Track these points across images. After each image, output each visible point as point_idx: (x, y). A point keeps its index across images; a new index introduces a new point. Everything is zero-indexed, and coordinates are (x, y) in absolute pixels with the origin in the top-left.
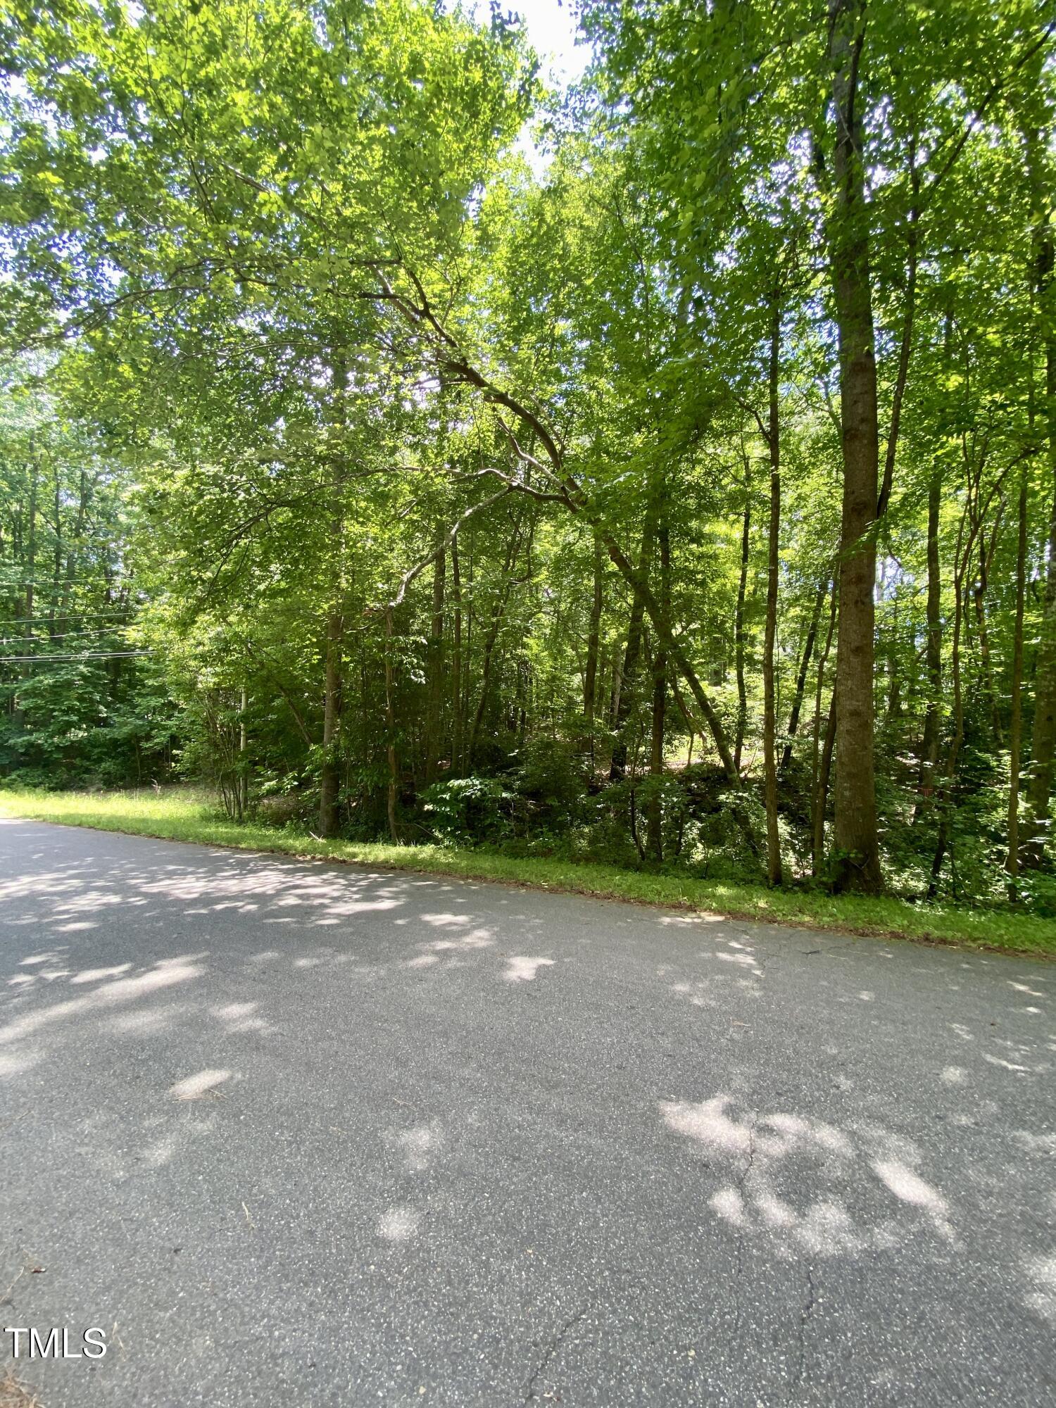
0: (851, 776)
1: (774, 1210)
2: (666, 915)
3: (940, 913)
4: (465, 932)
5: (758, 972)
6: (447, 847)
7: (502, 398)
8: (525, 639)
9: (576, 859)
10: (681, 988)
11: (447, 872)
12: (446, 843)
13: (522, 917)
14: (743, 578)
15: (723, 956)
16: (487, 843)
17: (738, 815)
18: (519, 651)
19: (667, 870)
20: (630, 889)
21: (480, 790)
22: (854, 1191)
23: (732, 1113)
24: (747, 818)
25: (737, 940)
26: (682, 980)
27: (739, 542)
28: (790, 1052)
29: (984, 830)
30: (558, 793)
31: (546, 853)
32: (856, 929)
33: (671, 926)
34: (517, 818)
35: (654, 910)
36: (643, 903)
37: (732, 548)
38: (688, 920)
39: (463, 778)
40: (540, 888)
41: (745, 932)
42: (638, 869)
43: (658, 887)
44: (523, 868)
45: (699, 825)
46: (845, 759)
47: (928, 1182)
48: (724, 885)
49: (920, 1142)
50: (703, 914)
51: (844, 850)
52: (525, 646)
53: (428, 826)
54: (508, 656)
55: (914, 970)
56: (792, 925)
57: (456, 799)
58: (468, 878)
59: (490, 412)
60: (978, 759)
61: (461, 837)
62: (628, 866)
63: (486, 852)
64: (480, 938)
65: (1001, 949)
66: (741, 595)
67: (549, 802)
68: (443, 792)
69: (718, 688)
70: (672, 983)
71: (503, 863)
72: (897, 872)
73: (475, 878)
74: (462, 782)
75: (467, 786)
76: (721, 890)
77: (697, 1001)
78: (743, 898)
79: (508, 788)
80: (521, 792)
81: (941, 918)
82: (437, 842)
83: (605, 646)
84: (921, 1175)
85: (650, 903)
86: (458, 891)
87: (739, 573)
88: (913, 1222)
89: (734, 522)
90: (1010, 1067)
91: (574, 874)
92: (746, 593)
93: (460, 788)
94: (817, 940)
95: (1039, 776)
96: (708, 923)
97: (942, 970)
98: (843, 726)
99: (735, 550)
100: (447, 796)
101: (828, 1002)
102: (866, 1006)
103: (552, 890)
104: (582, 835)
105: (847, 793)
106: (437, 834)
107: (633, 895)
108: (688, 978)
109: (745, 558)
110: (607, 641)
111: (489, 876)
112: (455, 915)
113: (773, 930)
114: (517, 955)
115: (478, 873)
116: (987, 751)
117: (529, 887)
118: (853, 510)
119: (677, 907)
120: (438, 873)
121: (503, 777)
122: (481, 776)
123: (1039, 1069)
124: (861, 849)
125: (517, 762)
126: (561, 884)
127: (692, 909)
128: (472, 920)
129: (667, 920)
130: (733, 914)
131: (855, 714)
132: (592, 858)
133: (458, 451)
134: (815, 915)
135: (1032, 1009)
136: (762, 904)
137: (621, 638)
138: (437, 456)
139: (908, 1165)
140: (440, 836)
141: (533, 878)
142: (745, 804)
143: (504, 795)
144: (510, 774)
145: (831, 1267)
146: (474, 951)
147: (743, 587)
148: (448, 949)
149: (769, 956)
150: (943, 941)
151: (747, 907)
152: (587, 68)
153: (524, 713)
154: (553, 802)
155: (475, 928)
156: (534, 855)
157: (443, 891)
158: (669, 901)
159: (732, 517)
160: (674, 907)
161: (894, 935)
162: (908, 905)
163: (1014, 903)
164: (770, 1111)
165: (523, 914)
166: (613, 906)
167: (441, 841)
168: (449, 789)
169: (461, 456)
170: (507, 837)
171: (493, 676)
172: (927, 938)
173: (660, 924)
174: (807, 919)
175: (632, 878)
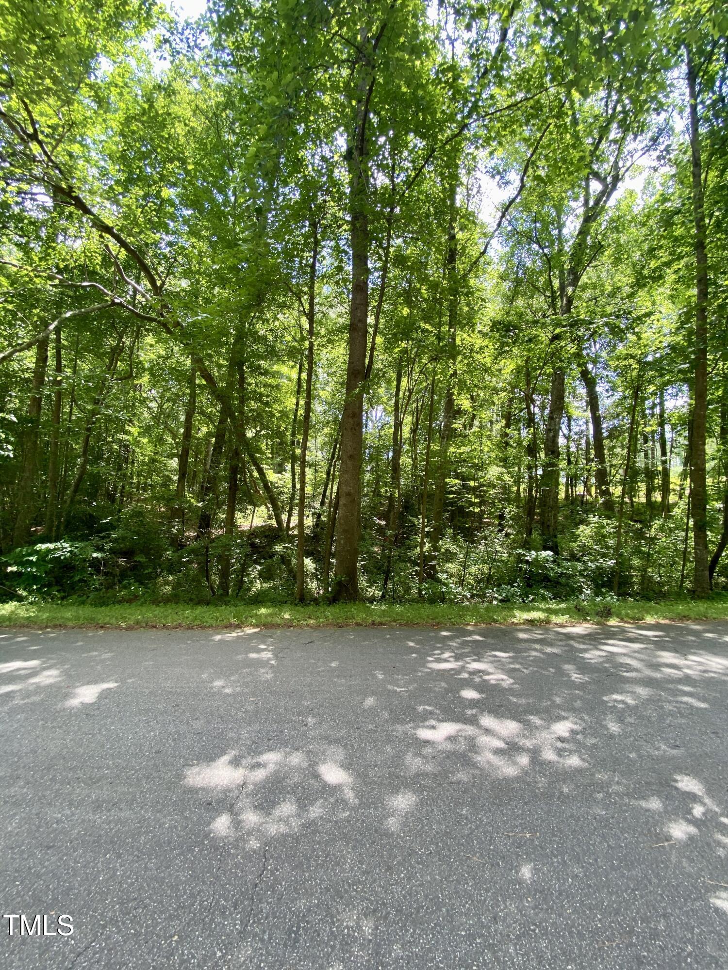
0: (345, 531)
1: (251, 818)
2: (219, 634)
3: (384, 607)
4: (34, 673)
5: (273, 662)
6: (31, 603)
7: (108, 230)
8: (127, 427)
9: (158, 601)
10: (218, 683)
11: (27, 624)
12: (31, 599)
13: (96, 653)
14: (297, 404)
15: (253, 655)
16: (75, 597)
17: (285, 559)
18: (120, 436)
19: (229, 602)
20: (196, 618)
21: (70, 552)
22: (303, 788)
23: (235, 762)
24: (290, 561)
25: (264, 643)
26: (219, 678)
27: (295, 380)
28: (282, 710)
29: (409, 560)
30: (146, 551)
31: (132, 600)
32: (338, 624)
33: (220, 640)
34: (106, 574)
35: (210, 631)
36: (203, 628)
37: (290, 384)
38: (234, 635)
39: (51, 542)
40: (119, 628)
41: (271, 637)
42: (208, 603)
43: (218, 615)
44: (103, 614)
45: (259, 568)
46: (342, 521)
47: (344, 769)
48: (264, 606)
49: (345, 747)
50: (245, 629)
51: (339, 576)
52: (127, 433)
53: (12, 586)
54: (110, 439)
55: (363, 643)
56: (302, 627)
57: (44, 561)
58: (47, 627)
59: (98, 238)
60: (410, 521)
61: (48, 594)
62: (200, 602)
63: (73, 604)
64: (49, 677)
65: (407, 625)
66: (295, 415)
67: (137, 558)
68: (30, 555)
69: (280, 475)
70: (211, 682)
71: (86, 611)
72: (370, 587)
73: (55, 626)
74: (51, 546)
75: (55, 549)
76: (263, 611)
77: (228, 691)
78: (276, 614)
79: (99, 549)
80: (112, 551)
81: (384, 611)
82: (20, 599)
83: (198, 439)
84: (342, 766)
85: (209, 627)
86: (34, 640)
87: (295, 401)
88: (332, 796)
89: (293, 367)
90: (398, 690)
91: (150, 613)
92: (299, 414)
93: (49, 551)
94: (315, 634)
95: (435, 529)
96: (248, 634)
97: (376, 640)
98: (342, 502)
99: (293, 386)
100: (34, 559)
101: (311, 673)
102: (333, 670)
103: (129, 628)
104: (167, 583)
105: (342, 542)
106: (22, 592)
107: (197, 622)
108: (225, 675)
109: (298, 392)
110: (200, 435)
111: (70, 624)
112: (26, 660)
113: (288, 632)
114: (83, 685)
115: (60, 622)
116: (413, 516)
117: (108, 628)
118: (353, 373)
119: (230, 627)
120: (15, 626)
121: (95, 539)
122: (73, 539)
123: (411, 688)
124: (348, 575)
125: (111, 527)
126: (138, 622)
127: (238, 627)
128: (44, 663)
129: (218, 637)
130: (267, 626)
131: (349, 494)
132: (173, 599)
133: (63, 261)
134: (317, 618)
135: (414, 655)
136: (287, 616)
137: (209, 434)
138: (41, 259)
139: (336, 762)
140: (25, 594)
141: (114, 621)
142: (289, 551)
143: (95, 555)
144: (103, 538)
145: (279, 843)
146: (39, 689)
147: (297, 410)
148: (12, 692)
149: (282, 650)
150: (381, 624)
151: (278, 620)
152: (201, 15)
153: (123, 487)
154: (141, 558)
155: (44, 669)
156: (120, 602)
157: (17, 642)
158: (223, 624)
159: (291, 363)
160: (226, 627)
161: (358, 624)
162: (369, 605)
163: (421, 598)
164: (261, 753)
165: (96, 650)
166: (179, 633)
167: (26, 598)
168: (37, 552)
169: (66, 266)
170: (97, 590)
171: (93, 454)
172: (373, 624)
173: (213, 640)
174: (312, 621)
175: (199, 610)
